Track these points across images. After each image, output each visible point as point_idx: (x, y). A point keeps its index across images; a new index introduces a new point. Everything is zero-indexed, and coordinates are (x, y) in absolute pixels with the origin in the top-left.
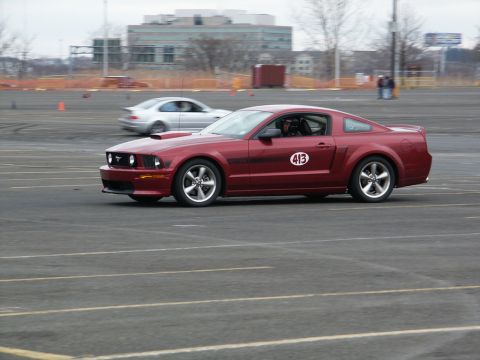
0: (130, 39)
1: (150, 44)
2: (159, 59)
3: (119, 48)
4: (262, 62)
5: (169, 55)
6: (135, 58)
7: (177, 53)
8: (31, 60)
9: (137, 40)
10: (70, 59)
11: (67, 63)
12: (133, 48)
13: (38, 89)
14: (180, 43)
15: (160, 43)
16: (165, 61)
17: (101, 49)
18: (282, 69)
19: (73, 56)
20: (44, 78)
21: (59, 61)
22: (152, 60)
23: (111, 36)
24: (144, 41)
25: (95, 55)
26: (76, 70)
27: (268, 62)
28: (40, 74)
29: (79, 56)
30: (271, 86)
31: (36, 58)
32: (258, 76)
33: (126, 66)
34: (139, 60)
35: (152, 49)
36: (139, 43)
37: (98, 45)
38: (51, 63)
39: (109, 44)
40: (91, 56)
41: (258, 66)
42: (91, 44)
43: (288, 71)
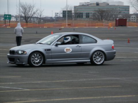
0: (75, 10)
1: (82, 12)
2: (84, 17)
3: (71, 14)
4: (119, 18)
5: (88, 16)
6: (77, 16)
7: (90, 15)
8: (42, 18)
9: (77, 10)
10: (55, 17)
11: (54, 19)
12: (76, 13)
13: (45, 27)
14: (91, 12)
15: (84, 12)
16: (86, 17)
17: (65, 14)
18: (126, 20)
19: (56, 16)
20: (47, 23)
21: (52, 18)
22: (82, 17)
23: (69, 10)
24: (79, 11)
25: (63, 16)
26: (57, 21)
27: (121, 18)
28: (46, 22)
29: (58, 16)
30: (122, 26)
31: (45, 17)
32: (117, 22)
33: (73, 19)
34: (78, 17)
35: (82, 14)
36: (78, 12)
37: (64, 12)
38: (49, 18)
39: (68, 12)
40: (62, 16)
41: (118, 19)
42: (62, 12)
43: (128, 21)
